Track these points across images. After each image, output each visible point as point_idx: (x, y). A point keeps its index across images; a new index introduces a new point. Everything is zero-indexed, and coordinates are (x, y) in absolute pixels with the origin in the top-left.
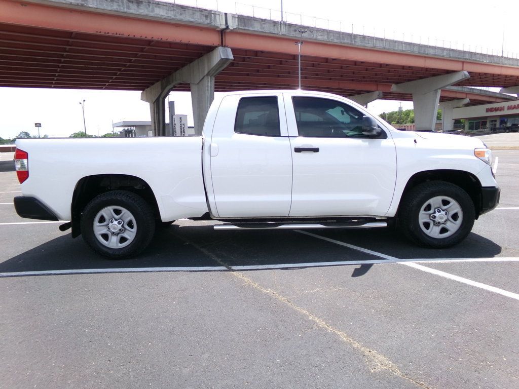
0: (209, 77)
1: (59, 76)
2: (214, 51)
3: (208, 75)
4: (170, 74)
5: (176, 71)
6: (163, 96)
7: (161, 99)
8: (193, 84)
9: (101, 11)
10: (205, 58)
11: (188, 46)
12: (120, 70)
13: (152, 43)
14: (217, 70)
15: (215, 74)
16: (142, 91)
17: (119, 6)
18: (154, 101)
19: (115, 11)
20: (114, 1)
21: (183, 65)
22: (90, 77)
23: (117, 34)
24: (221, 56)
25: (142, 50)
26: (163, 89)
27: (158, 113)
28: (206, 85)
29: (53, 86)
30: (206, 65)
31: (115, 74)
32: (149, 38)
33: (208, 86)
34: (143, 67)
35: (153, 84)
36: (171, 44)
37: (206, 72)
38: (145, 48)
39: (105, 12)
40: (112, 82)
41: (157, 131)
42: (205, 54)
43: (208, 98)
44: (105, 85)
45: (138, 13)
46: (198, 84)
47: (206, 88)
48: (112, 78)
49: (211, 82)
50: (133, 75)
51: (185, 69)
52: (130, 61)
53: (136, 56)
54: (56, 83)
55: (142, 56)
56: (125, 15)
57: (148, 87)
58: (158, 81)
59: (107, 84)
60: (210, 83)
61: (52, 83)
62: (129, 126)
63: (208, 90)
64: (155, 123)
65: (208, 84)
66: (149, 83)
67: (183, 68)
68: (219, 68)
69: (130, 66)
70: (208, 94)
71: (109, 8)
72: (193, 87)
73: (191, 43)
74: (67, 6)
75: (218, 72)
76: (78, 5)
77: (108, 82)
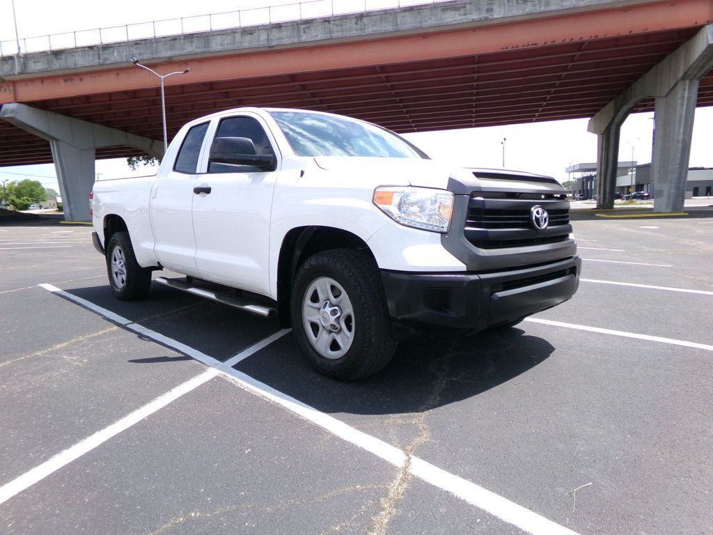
0: (688, 82)
1: (476, 112)
2: (698, 35)
3: (684, 78)
4: (628, 86)
5: (636, 80)
6: (616, 121)
7: (613, 128)
8: (660, 97)
9: (510, 20)
10: (681, 51)
11: (647, 37)
12: (549, 93)
13: (583, 46)
14: (702, 67)
15: (698, 76)
16: (589, 119)
17: (534, 5)
18: (603, 131)
19: (528, 14)
20: (527, 2)
21: (648, 69)
22: (513, 108)
23: (528, 45)
24: (708, 41)
25: (572, 59)
26: (617, 111)
27: (607, 148)
28: (680, 95)
29: (473, 124)
30: (682, 62)
31: (545, 99)
32: (576, 39)
33: (683, 98)
34: (582, 82)
35: (604, 105)
36: (617, 41)
37: (681, 74)
38: (575, 55)
39: (515, 19)
40: (543, 111)
41: (602, 175)
42: (682, 43)
43: (681, 118)
44: (534, 116)
45: (560, 8)
46: (666, 96)
47: (679, 101)
48: (541, 106)
49: (689, 89)
50: (571, 97)
51: (649, 76)
52: (559, 78)
53: (565, 69)
54: (476, 121)
55: (573, 68)
56: (543, 15)
57: (598, 111)
58: (610, 100)
59: (538, 114)
60: (688, 92)
61: (471, 122)
62: (589, 170)
63: (682, 104)
64: (601, 164)
65: (684, 93)
66: (599, 105)
67: (648, 73)
68: (705, 63)
69: (561, 85)
70: (681, 111)
71: (520, 13)
72: (660, 103)
73: (648, 31)
74: (469, 25)
75: (705, 70)
76: (481, 20)
77: (537, 111)
